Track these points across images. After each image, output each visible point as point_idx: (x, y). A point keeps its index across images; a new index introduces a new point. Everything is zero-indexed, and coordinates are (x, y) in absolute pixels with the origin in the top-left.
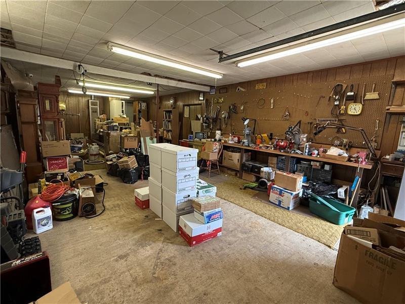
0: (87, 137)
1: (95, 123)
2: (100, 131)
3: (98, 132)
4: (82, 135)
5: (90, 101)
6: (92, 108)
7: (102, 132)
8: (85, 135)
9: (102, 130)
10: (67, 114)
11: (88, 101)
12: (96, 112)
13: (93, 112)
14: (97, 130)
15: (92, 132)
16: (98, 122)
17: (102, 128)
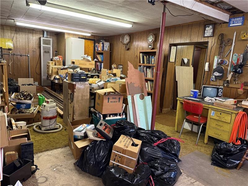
0: (37, 83)
1: (48, 67)
2: (55, 78)
3: (52, 79)
4: (31, 80)
5: (42, 39)
6: (44, 48)
7: (58, 79)
8: (35, 81)
9: (58, 77)
10: (14, 54)
11: (40, 38)
12: (48, 52)
13: (45, 52)
14: (51, 76)
15: (44, 77)
16: (52, 65)
17: (57, 73)
